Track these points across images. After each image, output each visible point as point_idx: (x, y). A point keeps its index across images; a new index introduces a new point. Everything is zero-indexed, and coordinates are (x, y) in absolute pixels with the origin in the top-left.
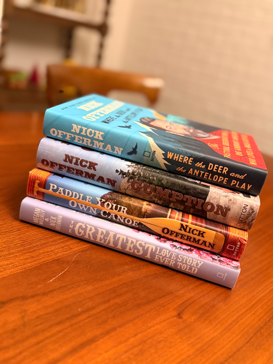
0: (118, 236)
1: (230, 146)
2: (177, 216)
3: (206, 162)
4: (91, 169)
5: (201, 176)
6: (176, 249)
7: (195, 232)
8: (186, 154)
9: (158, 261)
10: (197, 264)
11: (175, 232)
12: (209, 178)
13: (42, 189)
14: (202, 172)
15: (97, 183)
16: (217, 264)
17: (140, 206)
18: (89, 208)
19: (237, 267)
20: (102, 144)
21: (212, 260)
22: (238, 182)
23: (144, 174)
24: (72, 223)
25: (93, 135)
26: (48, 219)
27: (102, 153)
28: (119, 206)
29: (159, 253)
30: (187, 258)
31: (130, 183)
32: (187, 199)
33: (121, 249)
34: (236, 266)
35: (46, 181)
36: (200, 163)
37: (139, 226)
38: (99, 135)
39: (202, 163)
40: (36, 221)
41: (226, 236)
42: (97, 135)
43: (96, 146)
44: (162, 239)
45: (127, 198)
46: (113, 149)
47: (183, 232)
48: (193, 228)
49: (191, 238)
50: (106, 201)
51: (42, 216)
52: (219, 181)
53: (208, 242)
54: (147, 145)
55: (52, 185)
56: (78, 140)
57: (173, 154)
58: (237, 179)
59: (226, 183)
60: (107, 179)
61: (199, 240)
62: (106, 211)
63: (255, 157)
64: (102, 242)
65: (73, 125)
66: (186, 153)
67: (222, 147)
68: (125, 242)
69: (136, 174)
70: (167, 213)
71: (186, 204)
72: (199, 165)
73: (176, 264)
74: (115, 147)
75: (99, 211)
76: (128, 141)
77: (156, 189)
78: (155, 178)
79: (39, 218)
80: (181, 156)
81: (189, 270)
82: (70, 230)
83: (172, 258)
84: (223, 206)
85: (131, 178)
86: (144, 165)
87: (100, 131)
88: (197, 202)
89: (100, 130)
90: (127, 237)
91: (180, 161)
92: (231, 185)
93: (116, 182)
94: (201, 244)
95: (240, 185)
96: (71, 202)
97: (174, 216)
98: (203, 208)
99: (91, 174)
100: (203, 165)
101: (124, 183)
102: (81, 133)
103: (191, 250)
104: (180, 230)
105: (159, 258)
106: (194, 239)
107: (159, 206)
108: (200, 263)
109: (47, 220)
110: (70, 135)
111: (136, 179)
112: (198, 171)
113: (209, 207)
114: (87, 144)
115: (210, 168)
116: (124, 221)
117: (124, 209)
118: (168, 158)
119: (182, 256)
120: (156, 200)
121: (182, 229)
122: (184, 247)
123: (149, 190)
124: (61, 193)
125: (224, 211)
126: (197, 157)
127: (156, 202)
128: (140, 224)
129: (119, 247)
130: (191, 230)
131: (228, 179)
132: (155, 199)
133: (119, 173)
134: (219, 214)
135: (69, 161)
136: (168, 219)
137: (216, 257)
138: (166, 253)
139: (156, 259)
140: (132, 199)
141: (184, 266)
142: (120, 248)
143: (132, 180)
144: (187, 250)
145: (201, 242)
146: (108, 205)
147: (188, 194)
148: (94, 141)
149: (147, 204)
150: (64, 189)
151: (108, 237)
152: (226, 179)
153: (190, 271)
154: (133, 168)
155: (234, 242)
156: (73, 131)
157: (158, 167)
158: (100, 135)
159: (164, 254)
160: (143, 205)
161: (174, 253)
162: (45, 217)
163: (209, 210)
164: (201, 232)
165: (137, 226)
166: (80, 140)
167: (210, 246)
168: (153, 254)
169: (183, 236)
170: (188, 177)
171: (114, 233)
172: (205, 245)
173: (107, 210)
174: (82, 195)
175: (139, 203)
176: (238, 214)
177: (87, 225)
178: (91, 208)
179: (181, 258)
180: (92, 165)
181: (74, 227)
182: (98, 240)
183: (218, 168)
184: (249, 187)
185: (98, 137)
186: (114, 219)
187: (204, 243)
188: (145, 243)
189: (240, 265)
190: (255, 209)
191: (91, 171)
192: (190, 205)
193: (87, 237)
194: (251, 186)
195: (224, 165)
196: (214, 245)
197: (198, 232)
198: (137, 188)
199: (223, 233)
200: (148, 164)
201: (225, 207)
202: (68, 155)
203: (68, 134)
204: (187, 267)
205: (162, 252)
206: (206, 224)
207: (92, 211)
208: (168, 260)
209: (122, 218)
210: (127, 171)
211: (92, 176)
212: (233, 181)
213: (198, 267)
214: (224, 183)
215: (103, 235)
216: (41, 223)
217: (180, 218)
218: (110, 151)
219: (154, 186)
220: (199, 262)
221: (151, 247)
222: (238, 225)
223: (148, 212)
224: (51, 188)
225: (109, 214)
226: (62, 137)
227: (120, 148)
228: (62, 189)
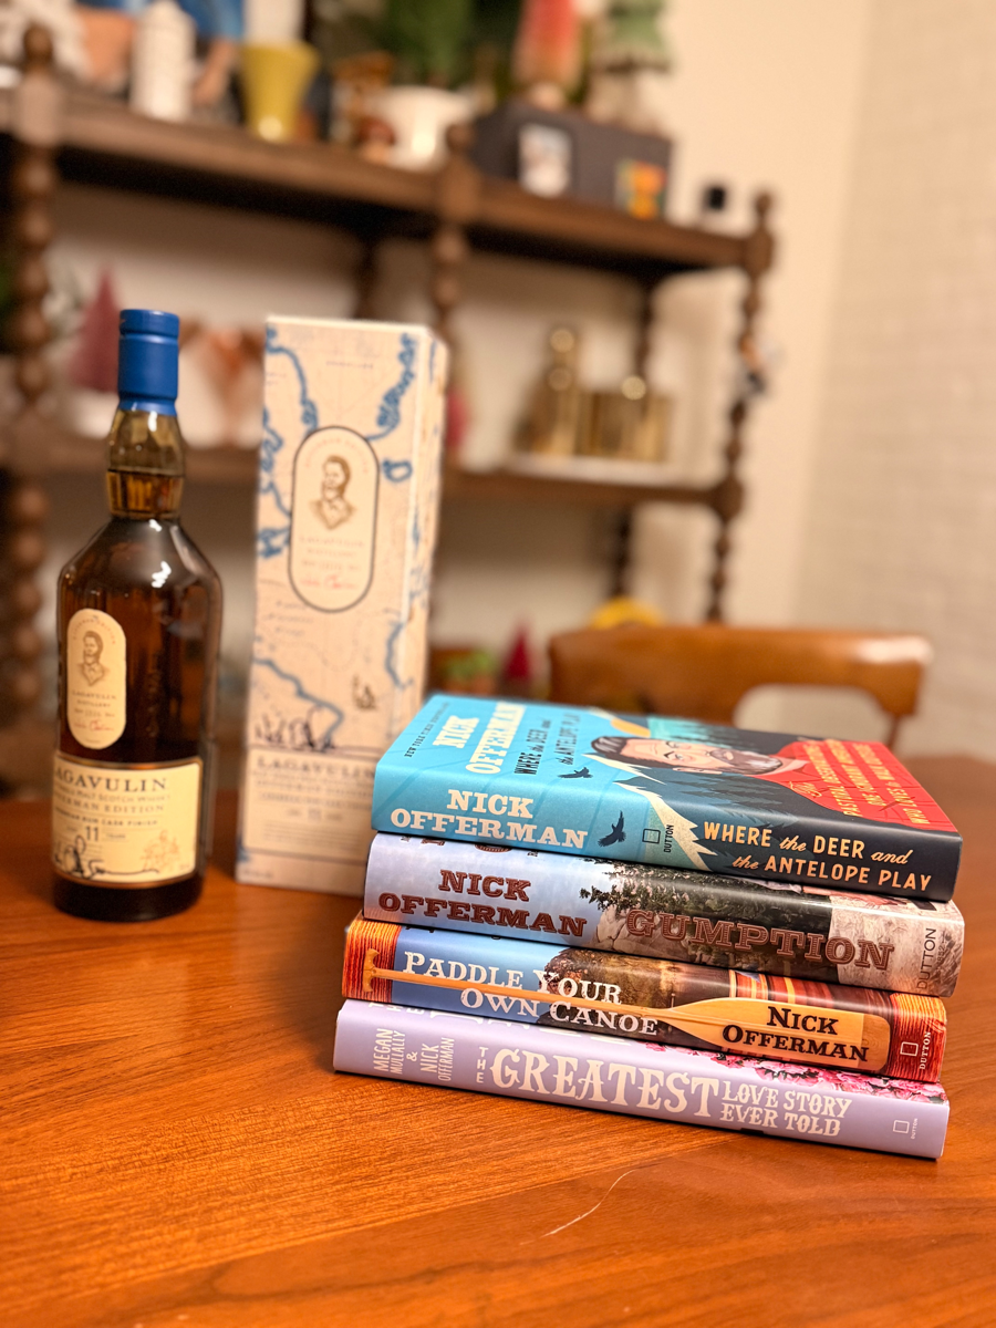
0: (612, 1069)
1: (843, 784)
2: (754, 990)
3: (806, 835)
4: (516, 899)
5: (799, 872)
6: (774, 1077)
7: (811, 1023)
8: (750, 822)
9: (732, 1120)
10: (837, 1109)
11: (757, 1034)
12: (821, 875)
13: (384, 970)
14: (801, 862)
15: (532, 934)
16: (886, 1099)
17: (654, 976)
18: (518, 1004)
19: (939, 1098)
20: (530, 828)
21: (872, 1090)
22: (896, 873)
23: (655, 890)
24: (483, 1055)
25: (504, 809)
26: (415, 1055)
27: (534, 850)
28: (598, 985)
29: (732, 1096)
30: (808, 1096)
31: (623, 920)
32: (780, 939)
33: (626, 1104)
34: (935, 1094)
35: (394, 947)
36: (791, 839)
37: (658, 1032)
38: (520, 808)
39: (797, 837)
40: (381, 1066)
41: (893, 1022)
42: (515, 807)
43: (516, 835)
44: (728, 1058)
45: (612, 960)
46: (561, 837)
47: (778, 1029)
48: (803, 1015)
49: (803, 1041)
50: (562, 977)
51: (399, 1050)
52: (847, 879)
53: (848, 1046)
54: (649, 812)
55: (410, 955)
56: (467, 829)
57: (718, 825)
58: (892, 867)
59: (866, 882)
60: (561, 917)
61: (825, 1045)
62: (565, 1004)
63: (916, 802)
64: (572, 1094)
65: (450, 791)
66: (751, 818)
67: (828, 789)
68: (633, 1082)
69: (633, 893)
70: (727, 986)
71: (779, 952)
72: (789, 844)
73: (780, 1121)
74: (565, 831)
75: (544, 1005)
76: (597, 811)
77: (694, 925)
78: (687, 897)
79: (391, 1057)
80: (740, 828)
81: (817, 1129)
82: (479, 1074)
83: (769, 1105)
84: (876, 943)
85: (624, 905)
86: (648, 865)
87: (521, 797)
88: (808, 942)
89: (522, 795)
90: (638, 1067)
91: (738, 841)
92: (880, 883)
93: (586, 923)
94: (832, 1055)
95: (902, 880)
96: (465, 994)
97: (748, 989)
98: (824, 957)
99: (517, 912)
100: (799, 842)
101: (606, 923)
102: (474, 809)
103: (813, 1076)
104: (771, 1023)
105: (735, 1111)
106: (812, 1043)
107: (706, 970)
108: (844, 1103)
109: (412, 1057)
110: (444, 820)
111: (638, 905)
112: (791, 860)
113: (840, 951)
114: (490, 835)
115: (819, 847)
116: (617, 1024)
117: (613, 990)
118: (707, 837)
119: (794, 1094)
120: (698, 953)
121: (776, 1021)
122: (793, 1069)
123: (675, 931)
124: (438, 974)
125: (879, 955)
126: (780, 826)
127: (698, 959)
128: (661, 1025)
129: (620, 1100)
130: (800, 1019)
131: (868, 870)
132: (693, 952)
133: (590, 897)
134: (869, 966)
135: (454, 888)
136: (733, 998)
137: (880, 1082)
138: (751, 1092)
139: (726, 1116)
140: (627, 959)
141: (804, 1121)
142: (624, 1103)
143: (628, 910)
144: (804, 1076)
145: (830, 1049)
146: (568, 985)
147: (779, 923)
148: (509, 824)
149: (669, 969)
150: (446, 962)
151: (585, 1077)
152: (863, 869)
153: (820, 1132)
154: (624, 879)
155: (916, 1032)
156: (452, 806)
157: (688, 865)
158: (523, 807)
159: (744, 1097)
160: (659, 971)
161: (771, 1091)
162: (406, 1052)
163: (842, 959)
164: (827, 1022)
165: (654, 1033)
166: (472, 826)
167: (856, 1056)
168: (715, 1103)
169: (782, 1040)
170: (767, 880)
171: (602, 1063)
172: (844, 1056)
173: (567, 999)
174: (494, 970)
175: (647, 968)
176: (916, 957)
177: (524, 1053)
178: (524, 1003)
179: (792, 1101)
180: (517, 888)
181: (490, 1064)
182: (559, 1091)
183: (838, 844)
184: (925, 882)
185: (520, 812)
186: (589, 1022)
187: (838, 1050)
188: (690, 1077)
189: (946, 1090)
190: (955, 937)
191: (515, 905)
192: (791, 953)
193: (527, 1086)
194: (929, 877)
195: (853, 836)
196: (865, 1049)
197: (819, 1021)
198: (644, 930)
199: (882, 1015)
200: (658, 861)
201: (881, 944)
202: (450, 873)
203: (439, 817)
204: (812, 1120)
205: (740, 1093)
206: (834, 996)
207: (525, 1010)
208: (758, 1112)
209: (609, 1017)
210: (610, 890)
211: (518, 919)
212: (883, 872)
213: (841, 1115)
214: (861, 880)
215: (572, 1073)
216: (397, 1070)
217: (765, 992)
218: (554, 842)
219: (688, 918)
220: (840, 1101)
221: (706, 1083)
222: (922, 985)
223: (678, 988)
224: (410, 963)
225: (574, 1011)
226: (422, 827)
227: (579, 832)
228: (438, 962)
